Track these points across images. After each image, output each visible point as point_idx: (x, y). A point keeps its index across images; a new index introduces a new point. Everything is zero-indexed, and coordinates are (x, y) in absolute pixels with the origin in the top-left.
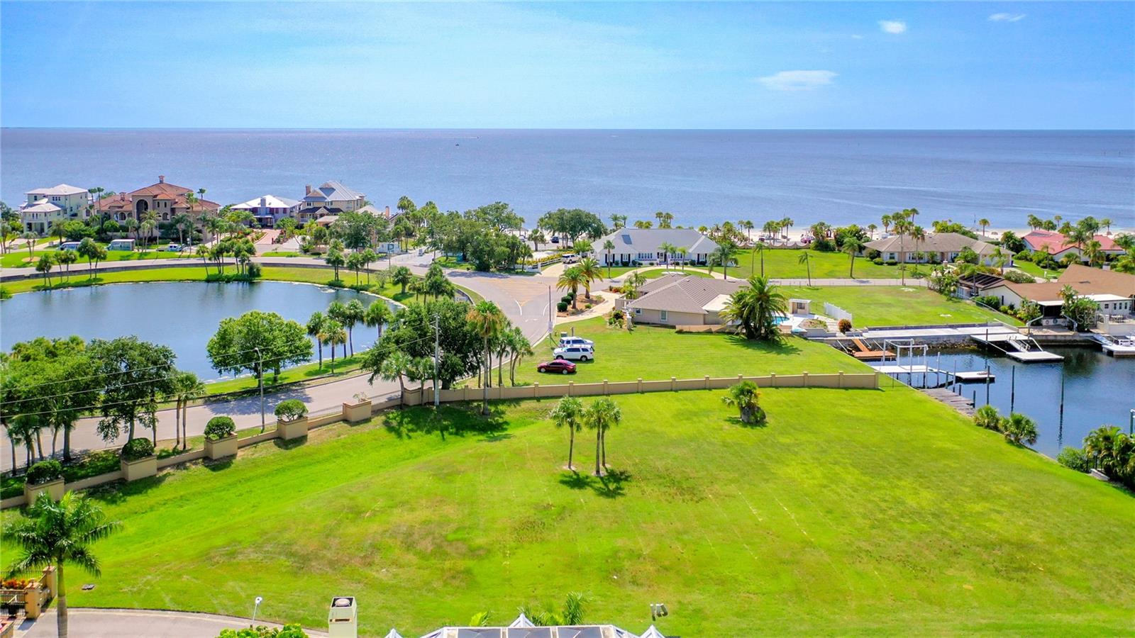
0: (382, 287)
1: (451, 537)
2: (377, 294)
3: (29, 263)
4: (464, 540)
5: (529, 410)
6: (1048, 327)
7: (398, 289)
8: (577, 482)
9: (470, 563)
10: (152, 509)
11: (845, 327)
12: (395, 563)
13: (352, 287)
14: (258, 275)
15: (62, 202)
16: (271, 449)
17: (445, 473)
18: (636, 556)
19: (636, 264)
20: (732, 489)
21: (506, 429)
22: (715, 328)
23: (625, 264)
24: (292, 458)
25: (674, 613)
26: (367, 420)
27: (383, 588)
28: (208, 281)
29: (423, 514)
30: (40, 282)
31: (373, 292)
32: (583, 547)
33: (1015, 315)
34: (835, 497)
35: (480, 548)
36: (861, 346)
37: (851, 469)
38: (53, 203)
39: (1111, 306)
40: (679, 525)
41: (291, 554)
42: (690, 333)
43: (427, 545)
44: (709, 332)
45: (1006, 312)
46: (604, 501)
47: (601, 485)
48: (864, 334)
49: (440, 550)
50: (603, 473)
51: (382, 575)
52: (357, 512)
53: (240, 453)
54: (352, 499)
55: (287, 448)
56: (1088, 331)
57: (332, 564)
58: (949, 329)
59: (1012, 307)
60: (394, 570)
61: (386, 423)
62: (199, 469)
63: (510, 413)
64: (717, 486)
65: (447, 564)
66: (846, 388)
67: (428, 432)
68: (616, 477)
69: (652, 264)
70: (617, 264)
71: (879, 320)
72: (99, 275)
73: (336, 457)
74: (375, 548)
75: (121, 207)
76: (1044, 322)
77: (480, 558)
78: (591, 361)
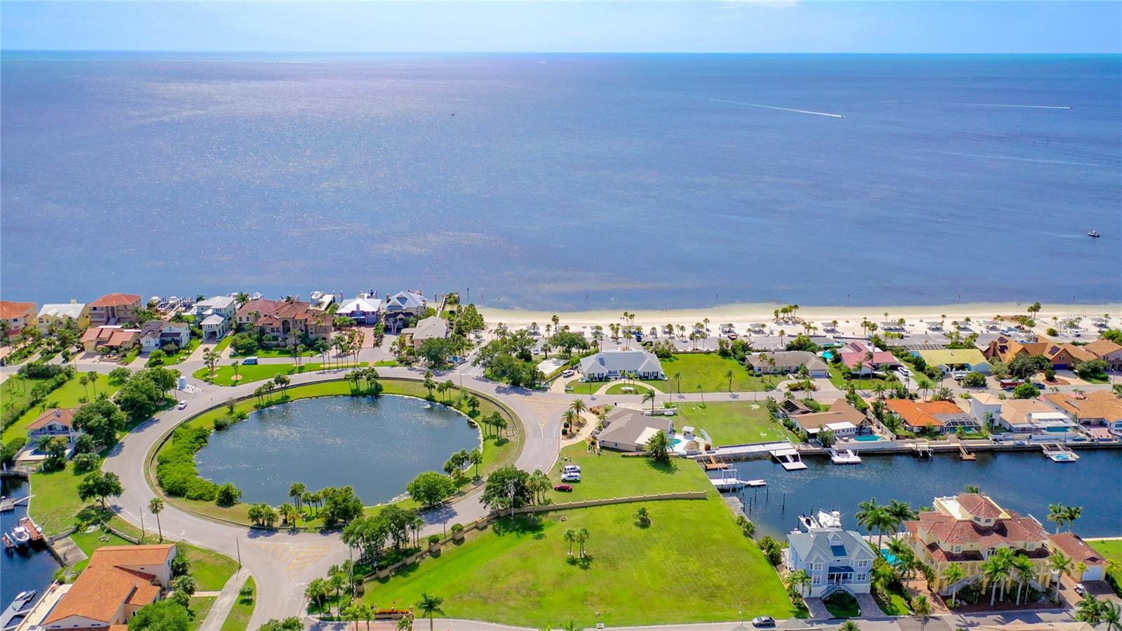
0: (459, 404)
1: (532, 588)
2: (458, 409)
3: (237, 381)
4: (536, 589)
5: (552, 517)
6: (812, 444)
7: (471, 409)
8: (573, 562)
9: (539, 599)
10: (420, 577)
11: (708, 448)
12: (515, 599)
13: (441, 402)
14: (382, 390)
15: (223, 312)
16: (451, 546)
17: (524, 557)
18: (592, 594)
19: (607, 379)
20: (629, 563)
21: (543, 529)
22: (641, 453)
23: (601, 379)
24: (462, 549)
25: (603, 615)
26: (485, 527)
27: (513, 609)
28: (352, 396)
29: (519, 578)
30: (256, 401)
31: (456, 408)
32: (575, 592)
33: (797, 435)
34: (664, 567)
35: (541, 592)
36: (713, 460)
37: (676, 552)
38: (217, 314)
39: (846, 431)
40: (608, 581)
41: (480, 597)
42: (628, 456)
43: (524, 592)
44: (638, 456)
45: (794, 432)
46: (582, 571)
47: (582, 563)
48: (717, 452)
49: (528, 595)
50: (583, 556)
51: (512, 603)
52: (496, 578)
53: (442, 549)
54: (493, 571)
55: (459, 545)
56: (830, 447)
57: (495, 600)
58: (761, 446)
59: (798, 429)
60: (515, 602)
61: (494, 529)
62: (428, 557)
63: (544, 520)
64: (623, 563)
65: (532, 599)
66: (691, 499)
67: (511, 532)
68: (588, 559)
69: (616, 379)
70: (596, 378)
71: (727, 440)
72: (288, 392)
73: (478, 547)
74: (507, 593)
75: (271, 324)
76: (810, 441)
77: (542, 597)
78: (578, 482)
